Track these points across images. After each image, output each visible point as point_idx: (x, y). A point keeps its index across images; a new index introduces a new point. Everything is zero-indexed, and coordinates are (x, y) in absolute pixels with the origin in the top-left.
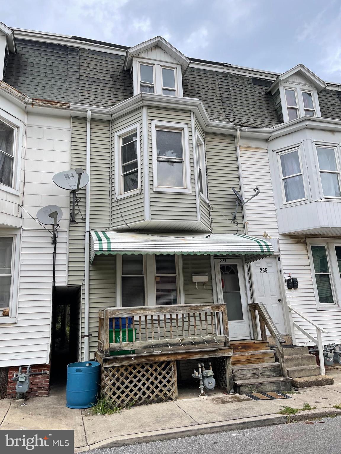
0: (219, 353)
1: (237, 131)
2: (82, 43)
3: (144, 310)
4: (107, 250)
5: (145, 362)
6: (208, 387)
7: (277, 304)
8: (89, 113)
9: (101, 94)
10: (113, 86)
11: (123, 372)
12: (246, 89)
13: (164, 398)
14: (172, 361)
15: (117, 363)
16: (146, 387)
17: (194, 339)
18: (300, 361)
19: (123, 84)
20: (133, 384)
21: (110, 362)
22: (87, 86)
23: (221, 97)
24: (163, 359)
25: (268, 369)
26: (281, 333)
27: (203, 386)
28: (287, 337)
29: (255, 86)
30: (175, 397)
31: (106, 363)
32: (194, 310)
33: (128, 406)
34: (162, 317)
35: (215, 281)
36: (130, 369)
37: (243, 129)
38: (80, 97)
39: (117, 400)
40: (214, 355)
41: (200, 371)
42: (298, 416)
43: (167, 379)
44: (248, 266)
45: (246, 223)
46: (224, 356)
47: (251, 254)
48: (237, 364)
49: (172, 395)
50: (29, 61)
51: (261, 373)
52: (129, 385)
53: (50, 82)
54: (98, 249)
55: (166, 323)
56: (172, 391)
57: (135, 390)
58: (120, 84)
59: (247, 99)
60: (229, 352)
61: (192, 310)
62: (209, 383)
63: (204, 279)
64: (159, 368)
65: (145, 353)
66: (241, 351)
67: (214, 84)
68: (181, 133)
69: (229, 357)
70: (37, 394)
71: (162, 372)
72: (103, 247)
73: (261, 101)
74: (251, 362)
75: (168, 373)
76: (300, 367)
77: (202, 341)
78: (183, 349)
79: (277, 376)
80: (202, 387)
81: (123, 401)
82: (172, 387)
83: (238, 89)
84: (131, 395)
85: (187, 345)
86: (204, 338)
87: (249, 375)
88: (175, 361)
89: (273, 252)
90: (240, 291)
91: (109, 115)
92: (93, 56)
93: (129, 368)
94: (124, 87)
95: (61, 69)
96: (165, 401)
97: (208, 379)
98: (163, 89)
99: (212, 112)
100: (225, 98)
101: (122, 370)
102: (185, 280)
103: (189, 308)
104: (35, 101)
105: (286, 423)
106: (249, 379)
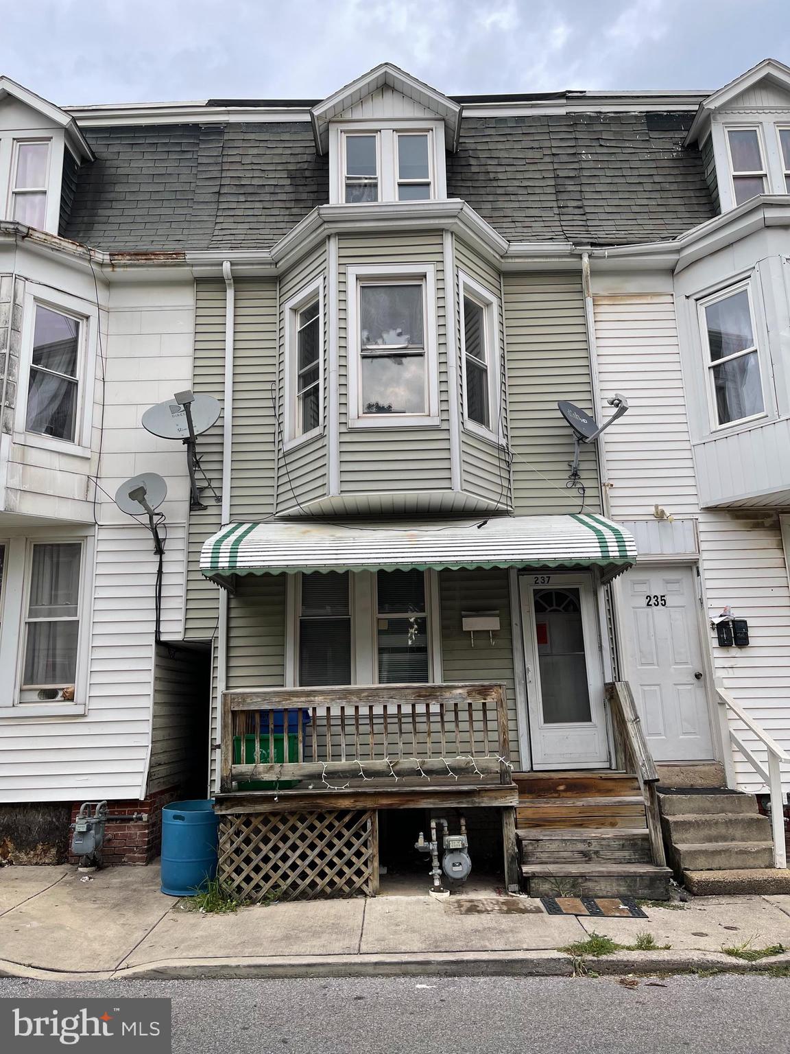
0: (483, 797)
1: (581, 258)
2: (229, 113)
3: (309, 694)
4: (227, 565)
5: (304, 808)
6: (451, 874)
7: (693, 684)
8: (227, 267)
9: (263, 219)
10: (292, 196)
11: (259, 826)
12: (628, 145)
13: (346, 889)
14: (369, 810)
15: (244, 806)
16: (307, 862)
17: (423, 763)
18: (723, 831)
19: (314, 188)
20: (280, 854)
21: (229, 804)
22: (234, 205)
23: (557, 177)
24: (345, 804)
25: (614, 844)
26: (656, 756)
27: (439, 871)
28: (713, 768)
29: (654, 135)
30: (373, 891)
31: (221, 805)
32: (425, 696)
33: (266, 901)
34: (350, 711)
35: (519, 628)
36: (274, 821)
37: (598, 251)
38: (216, 233)
39: (244, 885)
40: (468, 802)
41: (434, 837)
42: (607, 961)
43: (354, 849)
44: (607, 591)
45: (604, 485)
46: (494, 805)
47: (573, 564)
48: (544, 825)
49: (364, 885)
50: (120, 171)
51: (596, 853)
52: (271, 855)
53: (158, 212)
54: (209, 565)
55: (360, 726)
56: (366, 875)
57: (285, 867)
58: (308, 189)
59: (628, 172)
60: (508, 798)
61: (419, 696)
62: (454, 865)
63: (491, 623)
64: (336, 824)
65: (311, 789)
66: (563, 797)
67: (541, 148)
68: (420, 285)
69: (509, 809)
70: (125, 859)
71: (345, 832)
72: (220, 560)
73: (667, 171)
74: (581, 825)
75: (358, 836)
76: (720, 844)
77: (443, 768)
78: (394, 784)
79: (640, 862)
80: (436, 872)
81: (258, 887)
82: (367, 866)
83: (605, 150)
84: (275, 877)
85: (408, 775)
86: (448, 761)
87: (565, 854)
88: (374, 810)
89: (634, 557)
90: (584, 651)
91: (271, 264)
92: (252, 136)
93: (272, 819)
94: (316, 194)
95: (183, 178)
96: (349, 896)
97: (452, 855)
98: (400, 185)
99: (526, 219)
100: (566, 180)
101: (256, 822)
102: (444, 628)
103: (413, 693)
104: (116, 257)
105: (570, 975)
106: (564, 863)
